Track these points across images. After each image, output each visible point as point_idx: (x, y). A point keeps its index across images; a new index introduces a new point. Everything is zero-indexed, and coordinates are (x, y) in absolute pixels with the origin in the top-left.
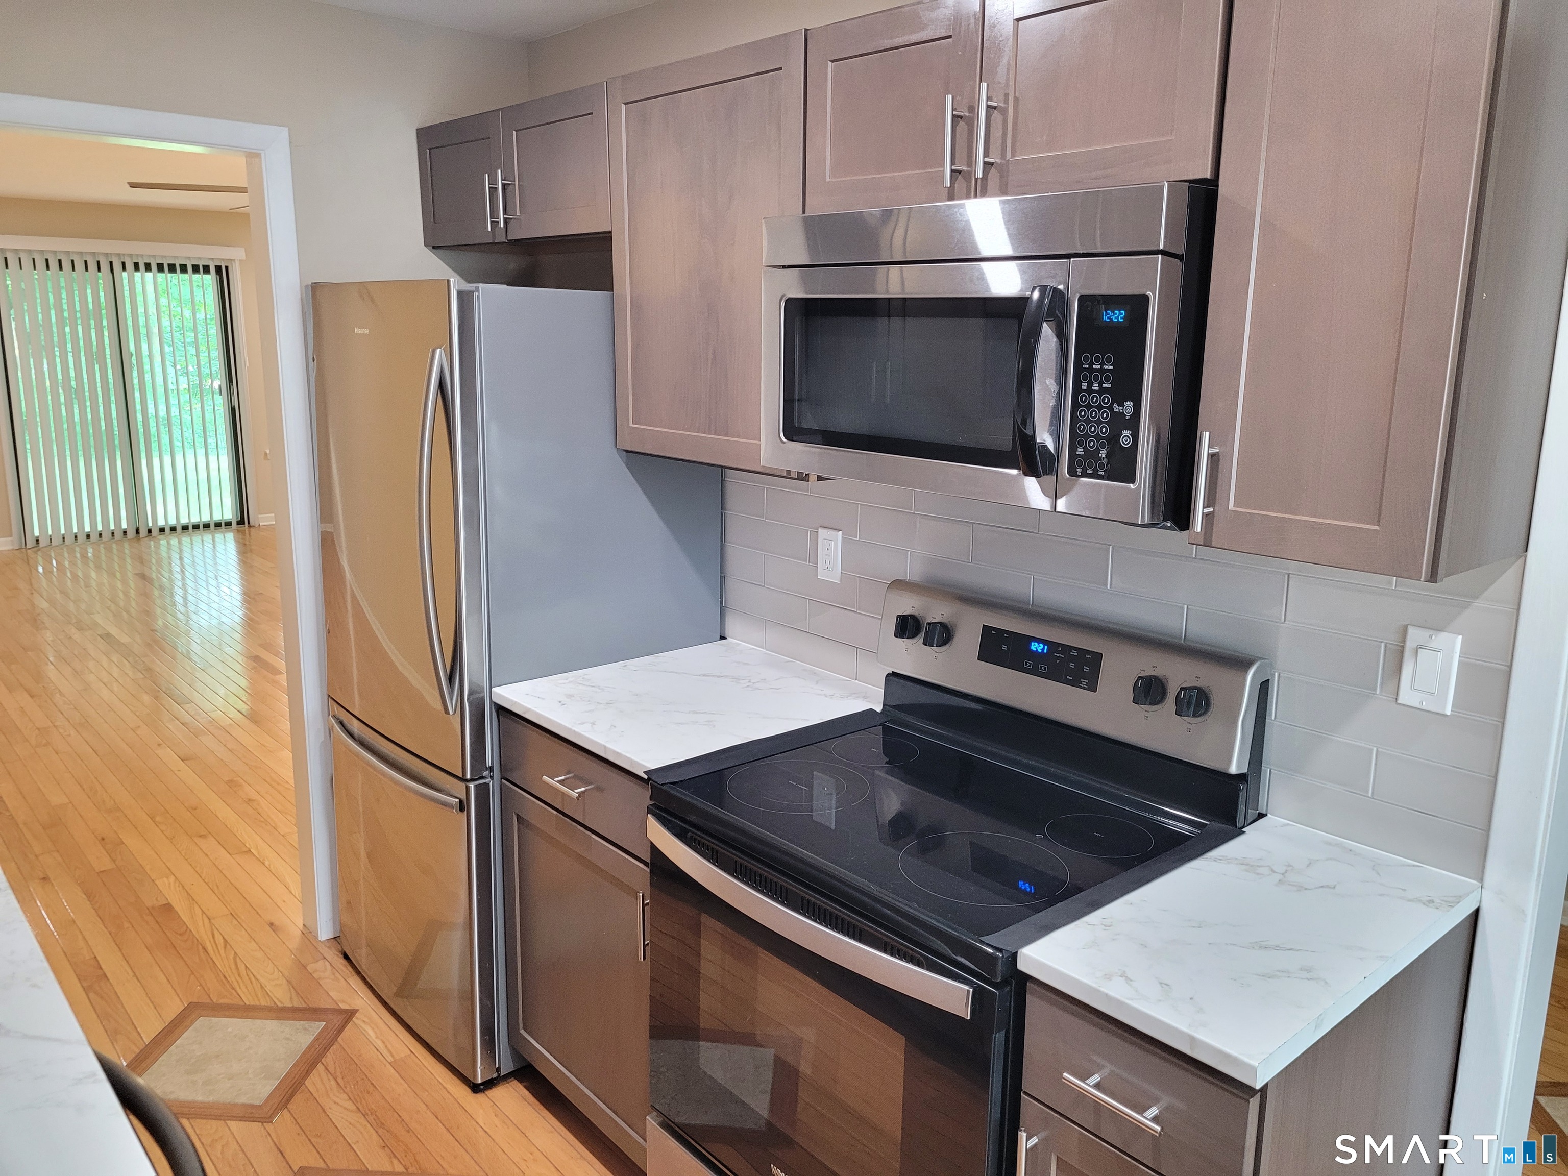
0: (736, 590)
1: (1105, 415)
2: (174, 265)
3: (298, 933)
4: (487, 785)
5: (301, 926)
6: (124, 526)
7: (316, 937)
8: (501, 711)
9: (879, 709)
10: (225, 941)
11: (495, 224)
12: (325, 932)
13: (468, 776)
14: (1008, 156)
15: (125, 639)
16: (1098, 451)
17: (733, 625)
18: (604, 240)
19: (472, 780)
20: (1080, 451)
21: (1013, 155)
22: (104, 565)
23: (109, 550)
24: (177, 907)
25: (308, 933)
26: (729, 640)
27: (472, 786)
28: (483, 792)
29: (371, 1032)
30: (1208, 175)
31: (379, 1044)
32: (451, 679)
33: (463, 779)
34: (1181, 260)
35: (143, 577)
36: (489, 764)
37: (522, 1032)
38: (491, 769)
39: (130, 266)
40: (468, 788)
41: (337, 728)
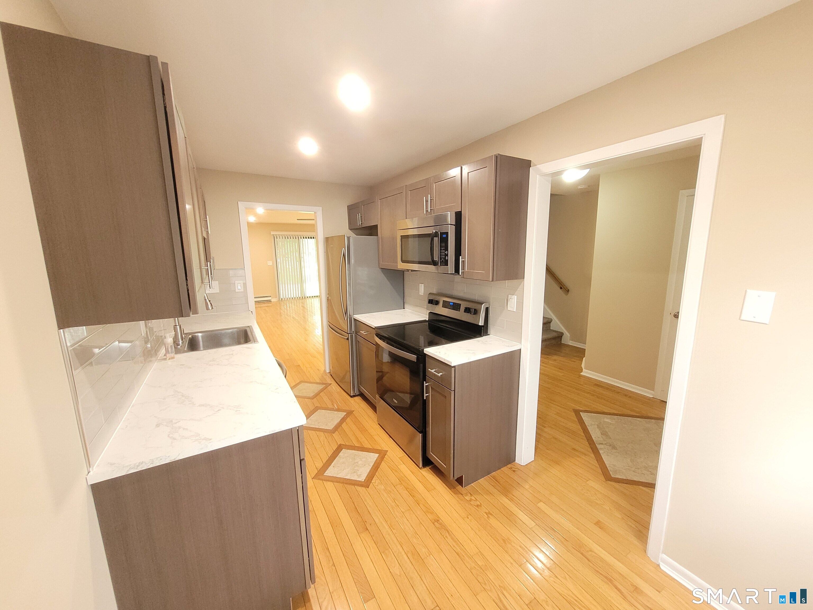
0: (407, 298)
1: (444, 254)
2: (311, 237)
3: (323, 371)
4: (353, 335)
5: (324, 370)
6: (300, 296)
7: (326, 372)
8: (355, 320)
9: (427, 320)
10: (309, 371)
11: (359, 224)
12: (328, 371)
13: (349, 333)
14: (434, 207)
15: (297, 318)
16: (443, 260)
17: (406, 306)
18: (376, 227)
19: (350, 334)
20: (441, 261)
21: (435, 207)
22: (296, 305)
23: (297, 301)
24: (301, 365)
25: (325, 371)
26: (405, 309)
27: (350, 335)
28: (352, 336)
29: (334, 388)
30: (460, 210)
31: (335, 389)
32: (346, 314)
33: (348, 333)
34: (455, 226)
35: (303, 307)
36: (353, 331)
37: (360, 385)
38: (353, 332)
39: (302, 238)
40: (349, 335)
41: (329, 326)
